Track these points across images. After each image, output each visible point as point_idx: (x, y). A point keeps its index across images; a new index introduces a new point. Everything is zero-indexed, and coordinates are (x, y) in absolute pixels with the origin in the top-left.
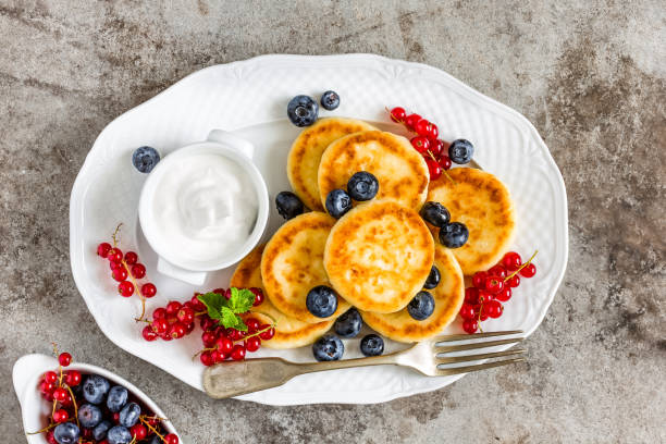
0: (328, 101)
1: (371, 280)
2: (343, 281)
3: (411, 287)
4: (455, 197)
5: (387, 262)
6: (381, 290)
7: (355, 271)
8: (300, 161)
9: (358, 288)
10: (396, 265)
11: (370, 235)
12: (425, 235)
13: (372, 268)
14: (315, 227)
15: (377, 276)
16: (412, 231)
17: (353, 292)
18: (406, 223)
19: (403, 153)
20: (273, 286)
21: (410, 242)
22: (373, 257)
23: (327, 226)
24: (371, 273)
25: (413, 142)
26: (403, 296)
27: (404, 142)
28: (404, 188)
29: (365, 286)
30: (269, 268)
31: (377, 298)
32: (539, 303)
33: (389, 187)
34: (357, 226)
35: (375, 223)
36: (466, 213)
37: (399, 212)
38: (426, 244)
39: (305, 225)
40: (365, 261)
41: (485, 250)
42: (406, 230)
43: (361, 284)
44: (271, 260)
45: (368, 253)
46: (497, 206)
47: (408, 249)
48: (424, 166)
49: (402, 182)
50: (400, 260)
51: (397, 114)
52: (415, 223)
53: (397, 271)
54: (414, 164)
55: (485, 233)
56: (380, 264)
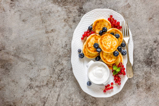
0: (80, 51)
1: (113, 45)
2: (113, 50)
3: (114, 38)
4: (98, 29)
5: (110, 42)
6: (115, 43)
7: (111, 48)
8: (90, 57)
9: (114, 47)
10: (110, 41)
11: (105, 45)
12: (105, 35)
13: (111, 45)
14: (103, 54)
15: (112, 44)
16: (104, 37)
17: (115, 48)
18: (103, 38)
19: (90, 38)
20: (112, 62)
21: (106, 38)
22: (109, 44)
23: (103, 52)
24: (112, 45)
25: (88, 36)
26: (116, 39)
27: (88, 38)
28: (96, 38)
29: (114, 46)
30: (110, 63)
31: (116, 44)
32: (117, 15)
33: (96, 41)
34: (104, 47)
35: (103, 44)
36: (101, 27)
37: (101, 40)
38: (107, 35)
39: (102, 56)
40: (109, 46)
41: (107, 24)
42: (104, 38)
43: (113, 47)
44: (108, 62)
45: (108, 45)
46: (100, 22)
47: (108, 38)
48: (92, 35)
49: (95, 39)
50: (109, 40)
51: (82, 39)
52: (103, 37)
53: (111, 40)
54: (92, 36)
55: (104, 24)
56: (110, 43)
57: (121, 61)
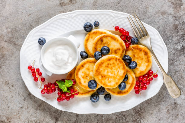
0: (97, 25)
1: (107, 79)
2: (99, 79)
3: (119, 81)
4: (134, 54)
5: (112, 73)
6: (110, 82)
7: (102, 76)
8: (87, 42)
9: (103, 81)
10: (115, 74)
11: (107, 65)
12: (124, 65)
13: (107, 75)
14: (91, 62)
15: (109, 78)
16: (120, 64)
17: (101, 82)
18: (118, 62)
19: (118, 41)
20: (78, 79)
21: (119, 68)
22: (108, 72)
23: (95, 62)
24: (107, 77)
25: (121, 37)
26: (117, 84)
27: (118, 37)
28: (118, 51)
29: (105, 80)
30: (77, 74)
31: (109, 84)
33: (113, 51)
34: (103, 63)
35: (109, 62)
36: (137, 58)
37: (116, 59)
38: (124, 68)
39: (88, 62)
40: (105, 73)
41: (142, 68)
42: (118, 64)
43: (104, 80)
44: (78, 72)
45: (106, 71)
46: (146, 57)
47: (119, 69)
48: (124, 44)
49: (117, 49)
50: (116, 73)
51: (117, 28)
52: (121, 62)
53: (115, 76)
54: (121, 44)
55: (143, 64)
56: (110, 74)
57: (80, 93)
